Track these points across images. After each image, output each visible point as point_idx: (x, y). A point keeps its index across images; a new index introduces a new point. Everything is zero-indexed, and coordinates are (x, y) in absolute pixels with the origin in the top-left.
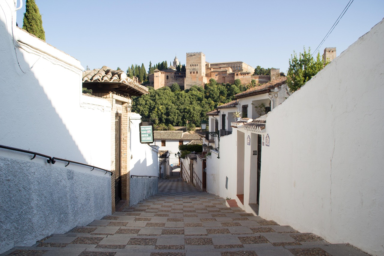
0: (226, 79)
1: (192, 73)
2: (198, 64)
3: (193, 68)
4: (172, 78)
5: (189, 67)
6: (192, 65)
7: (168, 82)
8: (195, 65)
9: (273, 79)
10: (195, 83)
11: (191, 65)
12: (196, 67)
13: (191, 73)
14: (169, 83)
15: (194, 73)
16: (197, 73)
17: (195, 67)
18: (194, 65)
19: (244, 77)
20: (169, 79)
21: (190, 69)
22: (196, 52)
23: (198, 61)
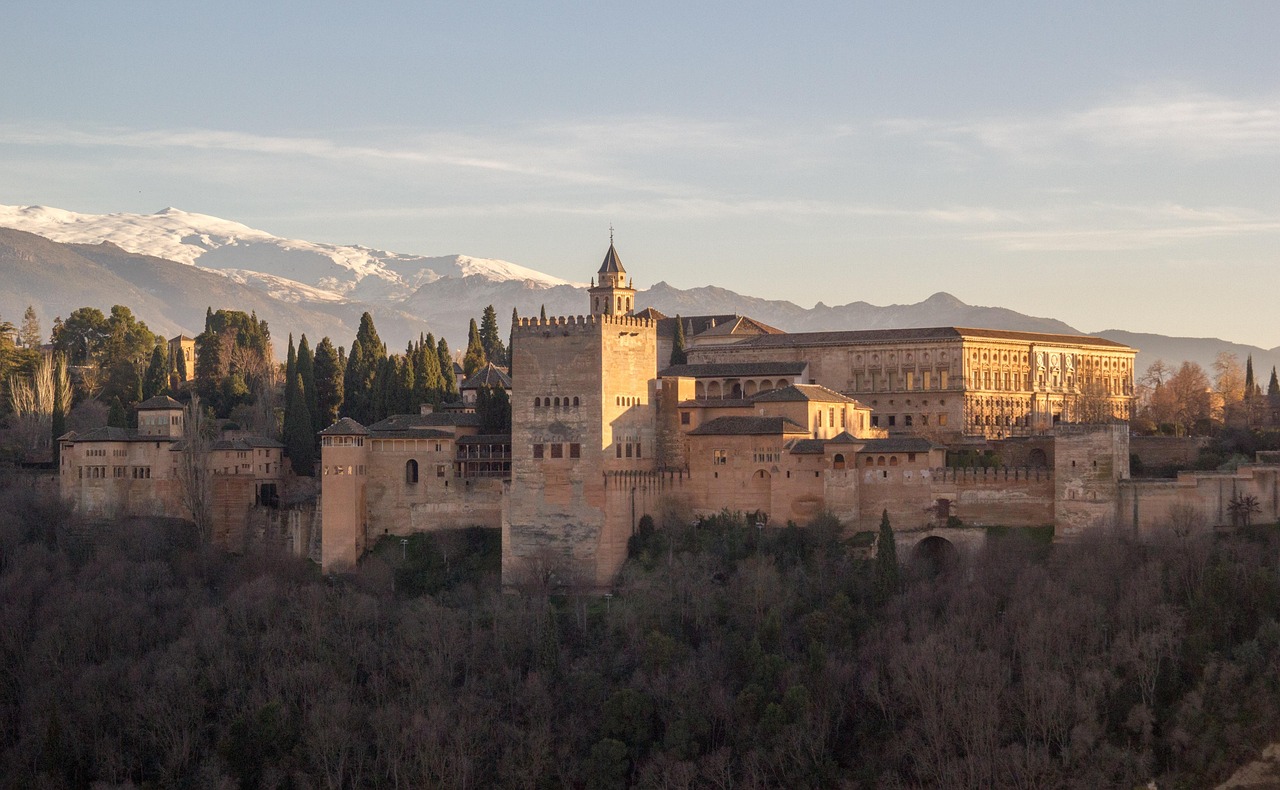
0: (774, 484)
1: (547, 453)
2: (582, 397)
3: (551, 420)
4: (441, 474)
5: (531, 416)
6: (547, 402)
7: (413, 505)
8: (562, 402)
9: (1073, 497)
10: (565, 522)
11: (537, 402)
12: (570, 417)
13: (539, 451)
14: (420, 509)
15: (557, 452)
16: (575, 451)
17: (561, 416)
18: (557, 401)
19: (890, 478)
20: (420, 485)
21: (533, 428)
22: (571, 318)
23: (582, 377)
